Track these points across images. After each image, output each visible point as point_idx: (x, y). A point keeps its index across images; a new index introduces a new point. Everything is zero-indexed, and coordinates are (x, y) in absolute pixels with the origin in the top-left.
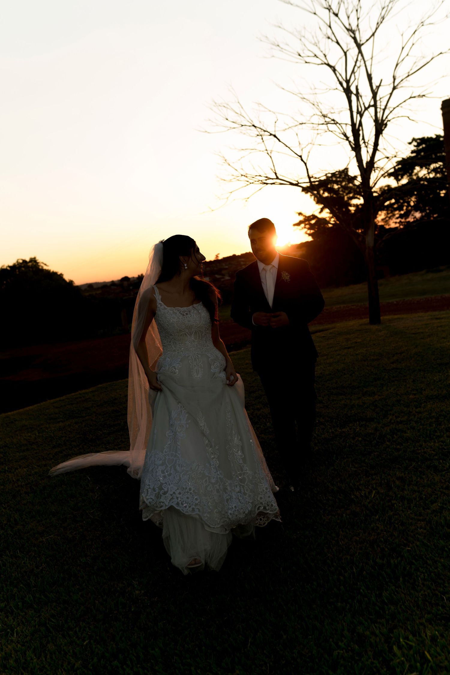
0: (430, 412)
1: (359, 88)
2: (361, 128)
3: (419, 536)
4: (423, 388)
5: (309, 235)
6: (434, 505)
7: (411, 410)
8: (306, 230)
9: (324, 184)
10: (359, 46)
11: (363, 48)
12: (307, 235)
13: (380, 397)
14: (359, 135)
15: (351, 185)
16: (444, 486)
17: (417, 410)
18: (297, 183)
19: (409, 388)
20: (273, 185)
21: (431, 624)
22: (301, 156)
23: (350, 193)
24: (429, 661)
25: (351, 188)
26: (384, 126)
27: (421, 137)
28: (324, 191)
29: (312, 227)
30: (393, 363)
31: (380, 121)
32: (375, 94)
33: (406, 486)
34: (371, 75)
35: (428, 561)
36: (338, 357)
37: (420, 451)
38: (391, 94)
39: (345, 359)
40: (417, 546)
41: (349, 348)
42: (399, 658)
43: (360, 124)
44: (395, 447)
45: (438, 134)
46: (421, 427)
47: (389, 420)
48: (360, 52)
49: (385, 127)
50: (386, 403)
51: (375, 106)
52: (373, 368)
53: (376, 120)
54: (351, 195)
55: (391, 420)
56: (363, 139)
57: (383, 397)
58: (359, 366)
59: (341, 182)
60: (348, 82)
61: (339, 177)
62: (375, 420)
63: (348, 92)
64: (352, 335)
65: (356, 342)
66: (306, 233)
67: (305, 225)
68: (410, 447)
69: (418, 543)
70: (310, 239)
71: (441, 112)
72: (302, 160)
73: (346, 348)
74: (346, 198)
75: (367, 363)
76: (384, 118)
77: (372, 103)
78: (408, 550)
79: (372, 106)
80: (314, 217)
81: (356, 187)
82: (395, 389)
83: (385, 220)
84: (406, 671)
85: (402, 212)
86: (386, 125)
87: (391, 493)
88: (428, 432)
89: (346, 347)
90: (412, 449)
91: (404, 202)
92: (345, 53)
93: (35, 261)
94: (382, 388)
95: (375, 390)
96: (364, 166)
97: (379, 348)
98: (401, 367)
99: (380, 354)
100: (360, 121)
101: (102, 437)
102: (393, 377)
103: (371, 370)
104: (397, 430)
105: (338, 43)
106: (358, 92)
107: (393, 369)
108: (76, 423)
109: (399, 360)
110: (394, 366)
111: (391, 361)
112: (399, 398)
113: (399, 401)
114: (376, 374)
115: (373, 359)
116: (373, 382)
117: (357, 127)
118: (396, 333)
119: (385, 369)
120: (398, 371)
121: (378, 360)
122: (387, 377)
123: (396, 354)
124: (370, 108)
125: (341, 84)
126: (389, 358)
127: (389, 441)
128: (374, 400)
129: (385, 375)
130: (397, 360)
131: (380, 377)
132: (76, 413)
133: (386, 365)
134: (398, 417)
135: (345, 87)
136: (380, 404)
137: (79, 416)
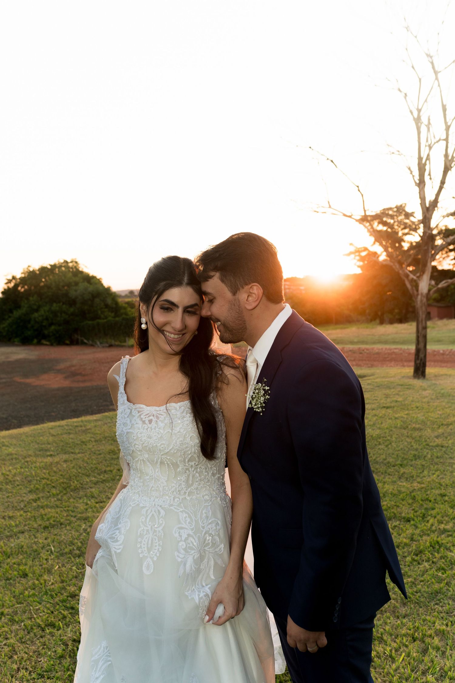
1: (431, 118)
2: (428, 162)
5: (359, 267)
8: (355, 261)
9: (379, 217)
10: (436, 73)
11: (439, 75)
12: (356, 267)
13: (419, 486)
14: (425, 170)
18: (350, 215)
20: (324, 214)
22: (358, 187)
23: (405, 228)
25: (406, 224)
28: (379, 223)
29: (362, 259)
30: (437, 437)
31: (450, 158)
34: (446, 105)
36: (374, 419)
39: (382, 423)
41: (387, 408)
43: (428, 158)
44: (435, 573)
47: (429, 525)
48: (437, 79)
50: (427, 497)
51: (447, 140)
52: (414, 440)
53: (446, 156)
54: (406, 231)
55: (432, 525)
56: (429, 175)
57: (423, 486)
58: (397, 435)
59: (397, 217)
60: (419, 111)
61: (396, 212)
62: (412, 522)
63: (418, 121)
64: (392, 390)
65: (397, 401)
66: (355, 264)
67: (356, 256)
70: (359, 271)
72: (359, 190)
73: (384, 407)
74: (400, 234)
75: (408, 433)
77: (444, 137)
79: (444, 140)
80: (366, 249)
81: (412, 223)
82: (438, 476)
89: (385, 405)
92: (420, 80)
93: (76, 262)
94: (423, 471)
95: (414, 473)
96: (427, 205)
97: (422, 414)
98: (447, 445)
99: (423, 421)
100: (428, 155)
101: (87, 487)
102: (437, 457)
103: (411, 443)
104: (438, 542)
105: (413, 67)
106: (429, 123)
107: (437, 446)
108: (65, 461)
109: (446, 435)
110: (439, 441)
111: (436, 434)
112: (443, 491)
113: (443, 495)
114: (417, 450)
115: (414, 428)
116: (412, 460)
117: (424, 161)
118: (443, 395)
119: (428, 445)
120: (444, 449)
121: (420, 429)
122: (429, 456)
123: (442, 425)
124: (441, 141)
125: (411, 112)
126: (433, 430)
127: (428, 560)
128: (411, 489)
129: (427, 453)
130: (443, 434)
131: (421, 454)
132: (70, 447)
133: (429, 438)
134: (440, 522)
135: (416, 116)
136: (419, 496)
137: (72, 451)
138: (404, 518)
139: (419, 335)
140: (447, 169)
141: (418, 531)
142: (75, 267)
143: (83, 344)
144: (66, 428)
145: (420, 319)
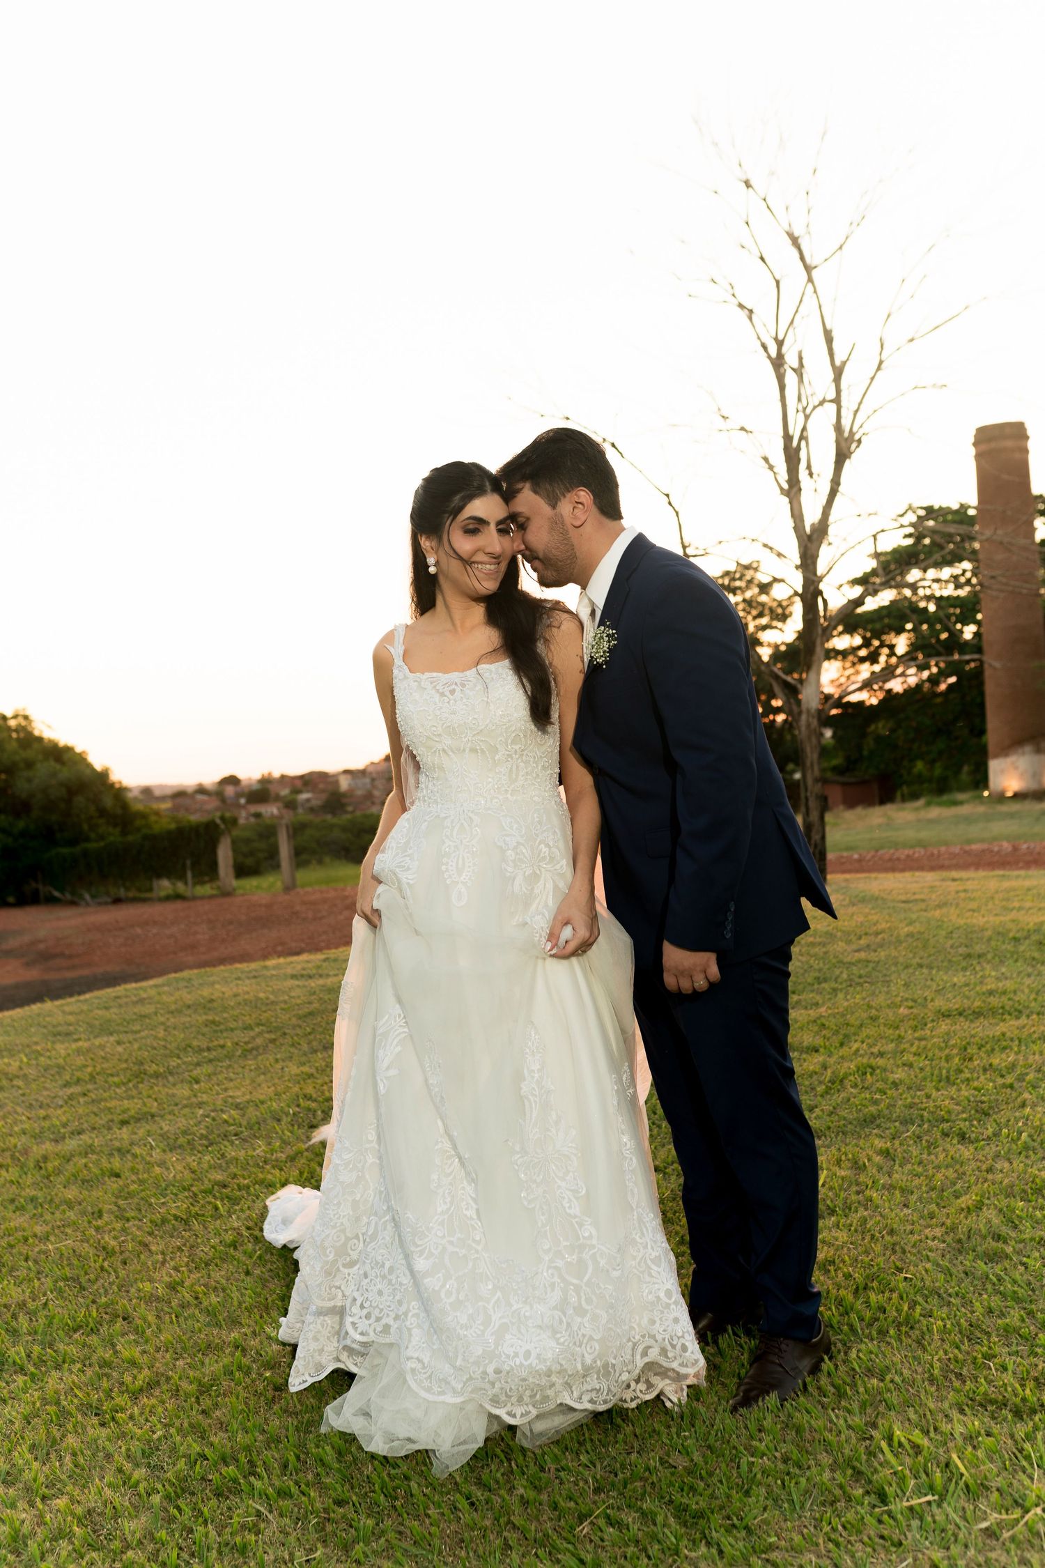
0: (946, 1037)
1: (803, 355)
2: (803, 443)
3: (929, 1254)
4: (929, 998)
6: (963, 1199)
7: (903, 1034)
10: (808, 269)
11: (814, 273)
13: (830, 1012)
14: (799, 460)
15: (763, 598)
16: (984, 1167)
17: (916, 1035)
19: (896, 996)
21: (962, 1411)
22: (667, 495)
23: (761, 615)
24: (962, 1475)
25: (763, 605)
26: (854, 446)
27: (925, 505)
30: (858, 951)
31: (846, 434)
32: (838, 373)
33: (896, 1167)
34: (831, 331)
35: (952, 1300)
37: (924, 1105)
38: (872, 379)
40: (926, 1271)
42: (892, 1467)
43: (803, 435)
44: (868, 1096)
45: (963, 502)
46: (927, 1062)
47: (853, 1050)
48: (810, 280)
49: (858, 446)
50: (846, 1022)
51: (837, 401)
53: (838, 428)
54: (764, 621)
55: (858, 1050)
56: (809, 467)
57: (836, 1011)
59: (743, 590)
60: (780, 344)
61: (740, 579)
62: (822, 1050)
63: (778, 363)
68: (904, 1096)
69: (929, 1266)
71: (973, 451)
72: (670, 504)
74: (751, 628)
76: (855, 429)
77: (832, 395)
78: (906, 1278)
79: (831, 401)
81: (775, 604)
82: (864, 998)
83: (837, 683)
84: (908, 1494)
85: (877, 668)
86: (859, 441)
87: (862, 1178)
88: (944, 1071)
90: (909, 1100)
91: (882, 645)
92: (778, 282)
93: (26, 718)
94: (836, 995)
95: (818, 998)
96: (808, 530)
97: (825, 924)
98: (876, 959)
99: (827, 933)
100: (804, 429)
101: (180, 1070)
102: (860, 977)
103: (807, 962)
104: (871, 1067)
105: (762, 258)
106: (801, 365)
107: (859, 961)
108: (119, 1043)
109: (873, 947)
110: (863, 955)
111: (855, 947)
112: (874, 1012)
113: (874, 1019)
114: (820, 970)
115: (811, 943)
116: (813, 985)
117: (795, 443)
118: (863, 900)
119: (841, 962)
120: (871, 965)
121: (823, 944)
122: (845, 976)
123: (866, 934)
124: (826, 404)
125: (764, 347)
126: (849, 942)
127: (855, 1086)
128: (817, 1015)
129: (841, 973)
130: (868, 946)
131: (828, 975)
132: (118, 1025)
133: (842, 954)
134: (870, 1046)
135: (774, 354)
136: (832, 1023)
137: (125, 1029)
138: (808, 1048)
139: (809, 794)
140: (842, 457)
141: (832, 1061)
142: (24, 729)
143: (51, 901)
144: (96, 1001)
145: (808, 764)
